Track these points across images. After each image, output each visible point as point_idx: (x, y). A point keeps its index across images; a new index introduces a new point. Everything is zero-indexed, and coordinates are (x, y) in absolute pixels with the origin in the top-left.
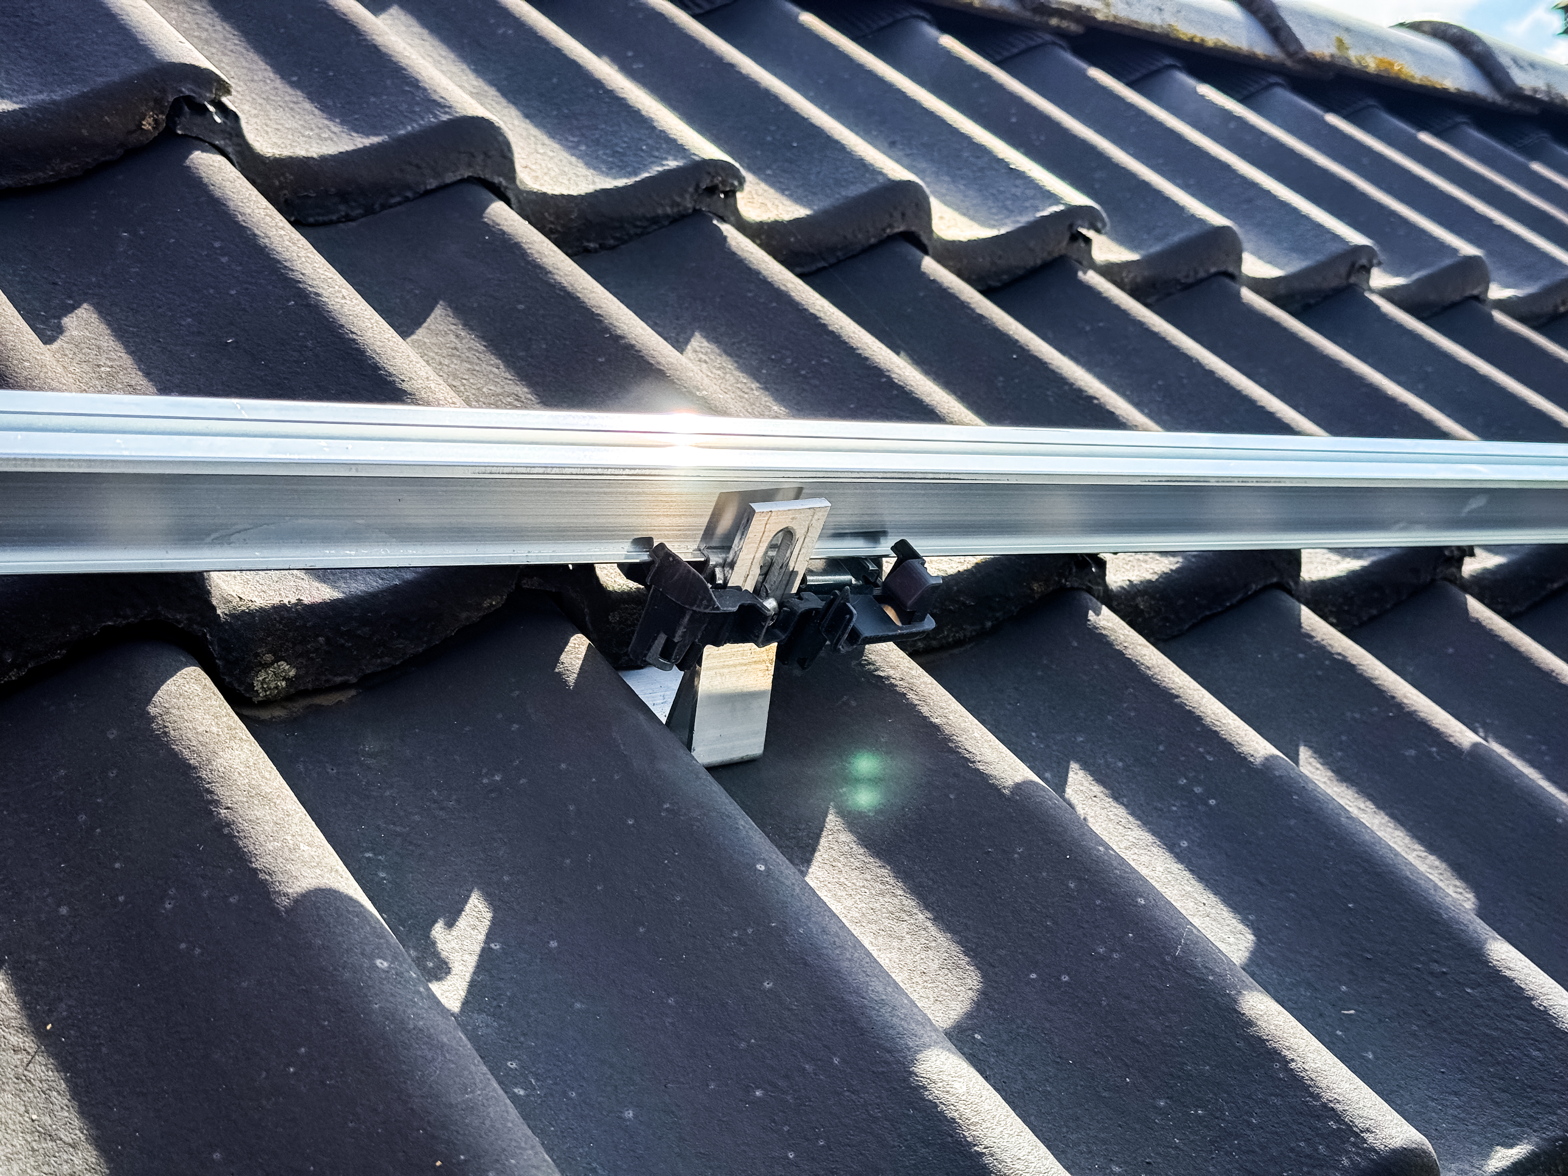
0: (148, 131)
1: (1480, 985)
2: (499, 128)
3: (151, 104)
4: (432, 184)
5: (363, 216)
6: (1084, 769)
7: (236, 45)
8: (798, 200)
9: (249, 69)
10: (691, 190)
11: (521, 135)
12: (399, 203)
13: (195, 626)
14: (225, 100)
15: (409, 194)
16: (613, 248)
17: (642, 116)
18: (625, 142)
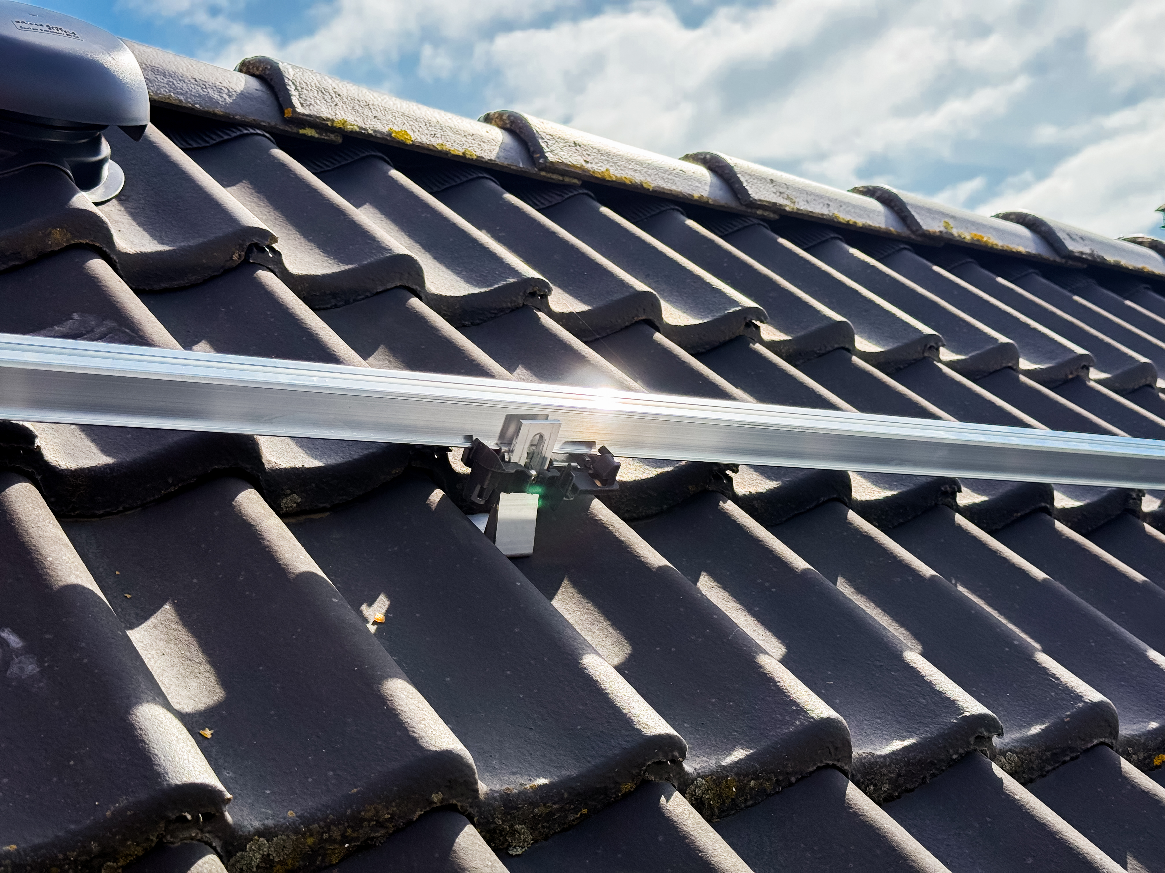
0: (236, 260)
1: (899, 671)
2: (416, 260)
3: (238, 247)
4: (380, 289)
5: (344, 305)
6: (709, 575)
7: (281, 222)
8: (585, 302)
9: (287, 234)
10: (521, 294)
11: (431, 267)
12: (363, 299)
13: (255, 472)
14: (274, 245)
15: (368, 294)
16: (479, 324)
17: (497, 256)
18: (487, 270)
